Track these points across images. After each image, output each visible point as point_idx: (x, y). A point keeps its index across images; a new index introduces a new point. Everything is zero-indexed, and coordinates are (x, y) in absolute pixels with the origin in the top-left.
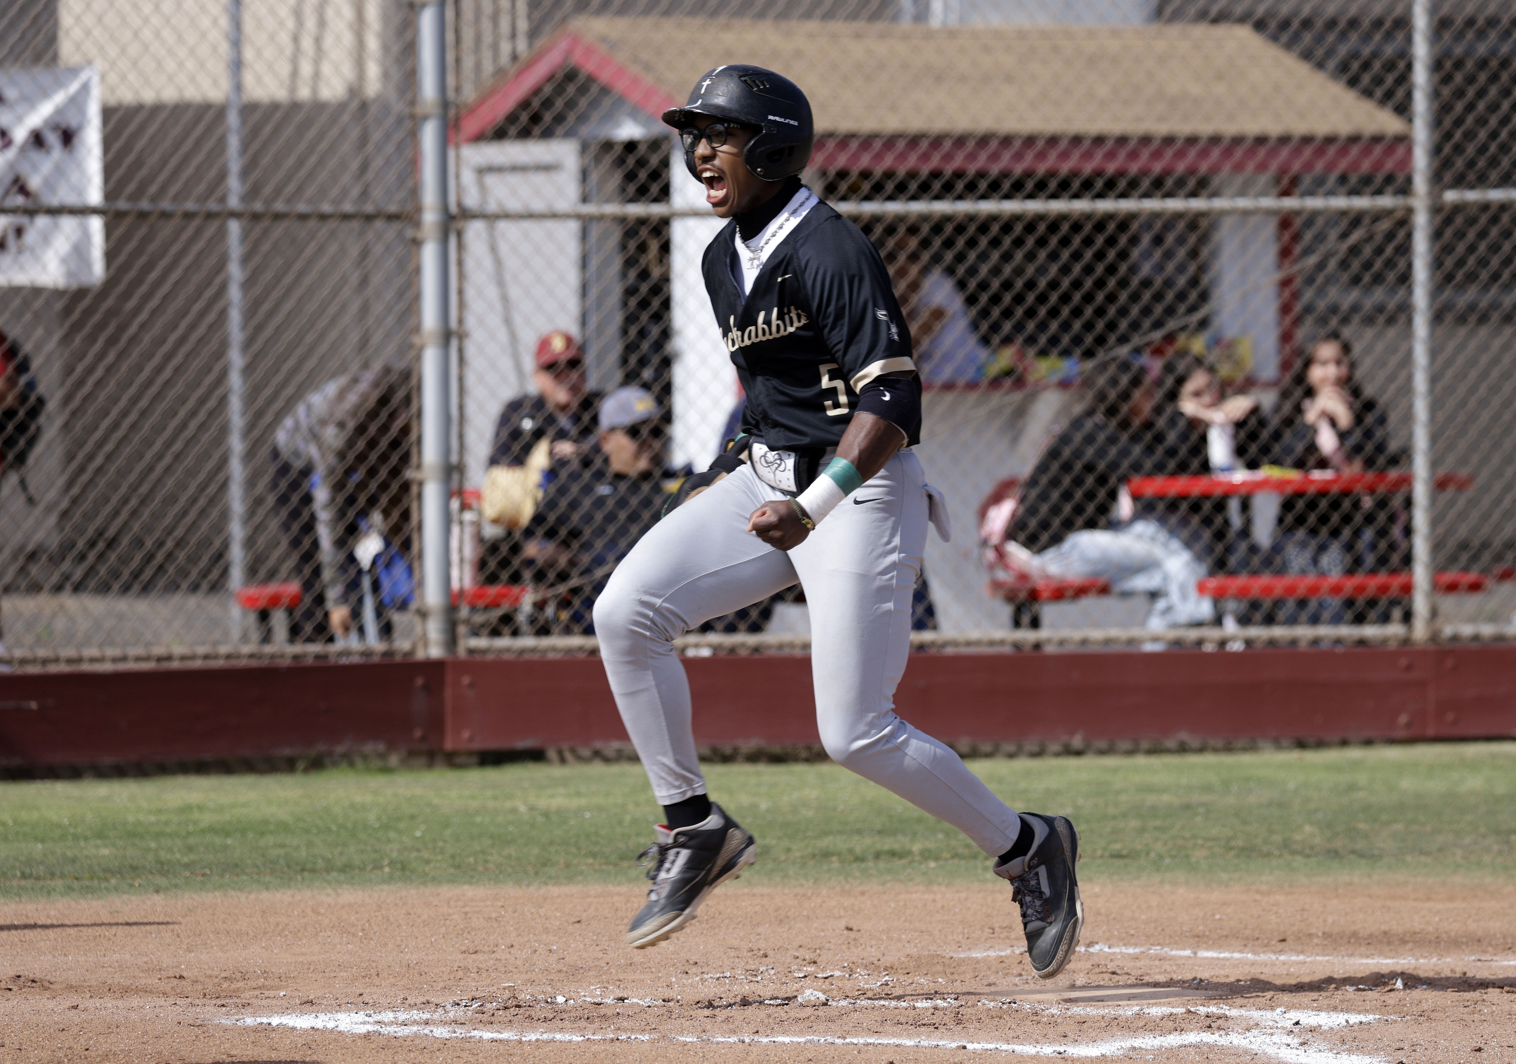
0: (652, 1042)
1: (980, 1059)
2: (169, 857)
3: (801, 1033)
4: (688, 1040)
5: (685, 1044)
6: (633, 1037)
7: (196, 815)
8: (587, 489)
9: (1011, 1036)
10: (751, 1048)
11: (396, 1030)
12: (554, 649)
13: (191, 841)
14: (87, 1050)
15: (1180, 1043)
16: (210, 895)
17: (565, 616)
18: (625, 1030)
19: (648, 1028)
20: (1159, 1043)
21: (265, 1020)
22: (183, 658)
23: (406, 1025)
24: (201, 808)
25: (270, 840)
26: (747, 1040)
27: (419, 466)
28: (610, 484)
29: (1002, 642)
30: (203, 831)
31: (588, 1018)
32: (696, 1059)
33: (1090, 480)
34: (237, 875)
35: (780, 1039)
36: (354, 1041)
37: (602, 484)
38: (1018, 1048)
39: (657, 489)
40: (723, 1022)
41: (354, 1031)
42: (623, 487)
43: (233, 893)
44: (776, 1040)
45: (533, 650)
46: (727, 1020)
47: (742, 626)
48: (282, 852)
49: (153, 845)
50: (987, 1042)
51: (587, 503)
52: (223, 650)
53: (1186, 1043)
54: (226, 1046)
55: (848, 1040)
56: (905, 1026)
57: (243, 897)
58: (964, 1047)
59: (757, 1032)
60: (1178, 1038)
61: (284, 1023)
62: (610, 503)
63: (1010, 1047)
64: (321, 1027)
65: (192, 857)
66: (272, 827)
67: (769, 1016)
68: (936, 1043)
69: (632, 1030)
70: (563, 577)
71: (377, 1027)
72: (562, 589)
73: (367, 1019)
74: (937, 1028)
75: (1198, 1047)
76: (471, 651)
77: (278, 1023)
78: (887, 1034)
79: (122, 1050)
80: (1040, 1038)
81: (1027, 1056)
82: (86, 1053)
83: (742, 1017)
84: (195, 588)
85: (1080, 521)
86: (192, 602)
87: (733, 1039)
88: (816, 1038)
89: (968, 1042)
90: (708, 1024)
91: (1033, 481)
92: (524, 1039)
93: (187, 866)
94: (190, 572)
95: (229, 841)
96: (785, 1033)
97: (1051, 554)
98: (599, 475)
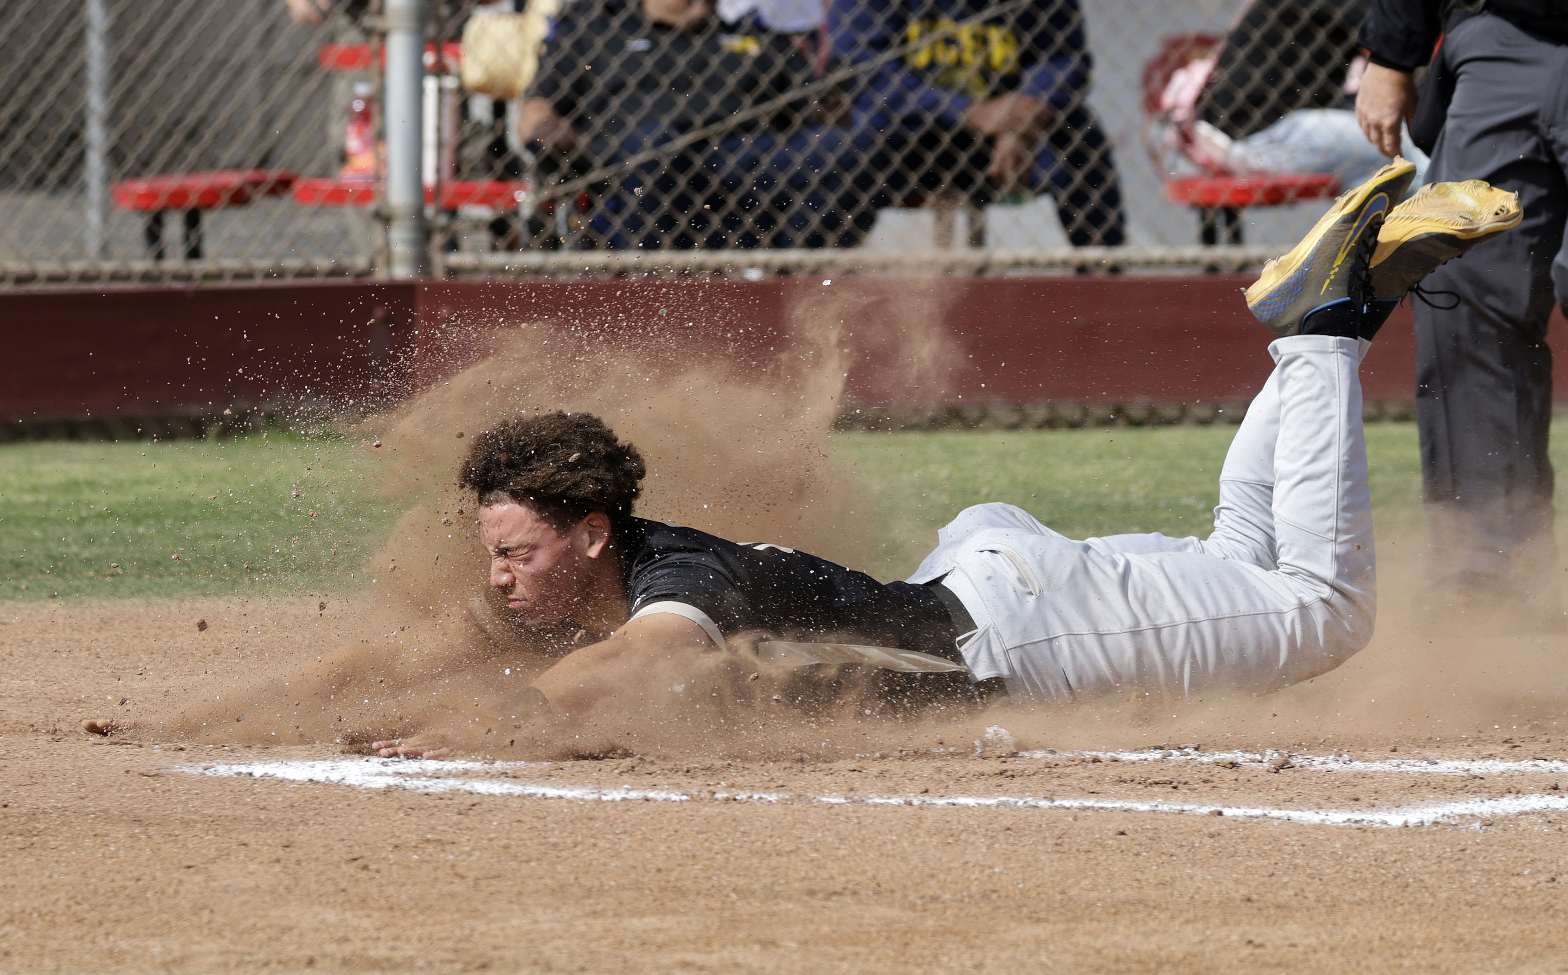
0: (784, 802)
1: (1245, 828)
2: (63, 549)
3: (987, 793)
4: (833, 801)
5: (831, 807)
6: (756, 797)
7: (87, 495)
8: (616, 45)
9: (1281, 798)
10: (923, 813)
11: (427, 784)
12: (568, 269)
13: (90, 528)
14: (5, 806)
15: (1519, 809)
16: (128, 603)
17: (582, 223)
18: (742, 788)
19: (773, 785)
20: (1490, 809)
21: (244, 769)
22: (52, 279)
23: (438, 778)
24: (92, 485)
25: (196, 528)
26: (916, 802)
27: (381, 11)
28: (647, 37)
29: (1195, 262)
30: (101, 516)
31: (688, 771)
32: (850, 827)
33: (1321, 36)
34: (161, 576)
35: (962, 800)
36: (370, 798)
37: (636, 38)
38: (1295, 815)
39: (713, 47)
40: (876, 777)
41: (369, 785)
42: (666, 41)
43: (158, 600)
44: (956, 802)
45: (538, 271)
46: (882, 774)
47: (831, 238)
48: (219, 544)
49: (37, 533)
50: (1249, 806)
51: (615, 63)
52: (77, 266)
53: (1527, 809)
54: (196, 803)
55: (1057, 803)
56: (1131, 786)
57: (174, 606)
58: (1220, 813)
59: (926, 791)
60: (1515, 802)
61: (271, 773)
62: (649, 63)
63: (1283, 813)
64: (323, 779)
65: (95, 550)
66: (195, 511)
67: (939, 770)
68: (1179, 808)
69: (752, 788)
70: (581, 167)
71: (399, 780)
72: (580, 184)
73: (383, 769)
74: (1175, 788)
75: (1544, 815)
76: (452, 272)
77: (262, 773)
78: (1107, 795)
79: (55, 808)
80: (1322, 802)
81: (1310, 825)
82: (5, 810)
83: (902, 772)
84: (38, 182)
85: (1306, 94)
86: (34, 201)
87: (894, 801)
88: (1012, 800)
89: (1224, 807)
90: (856, 780)
91: (1239, 37)
92: (604, 798)
93: (88, 562)
94: (30, 158)
95: (141, 530)
96: (965, 792)
97: (1259, 141)
98: (633, 24)
